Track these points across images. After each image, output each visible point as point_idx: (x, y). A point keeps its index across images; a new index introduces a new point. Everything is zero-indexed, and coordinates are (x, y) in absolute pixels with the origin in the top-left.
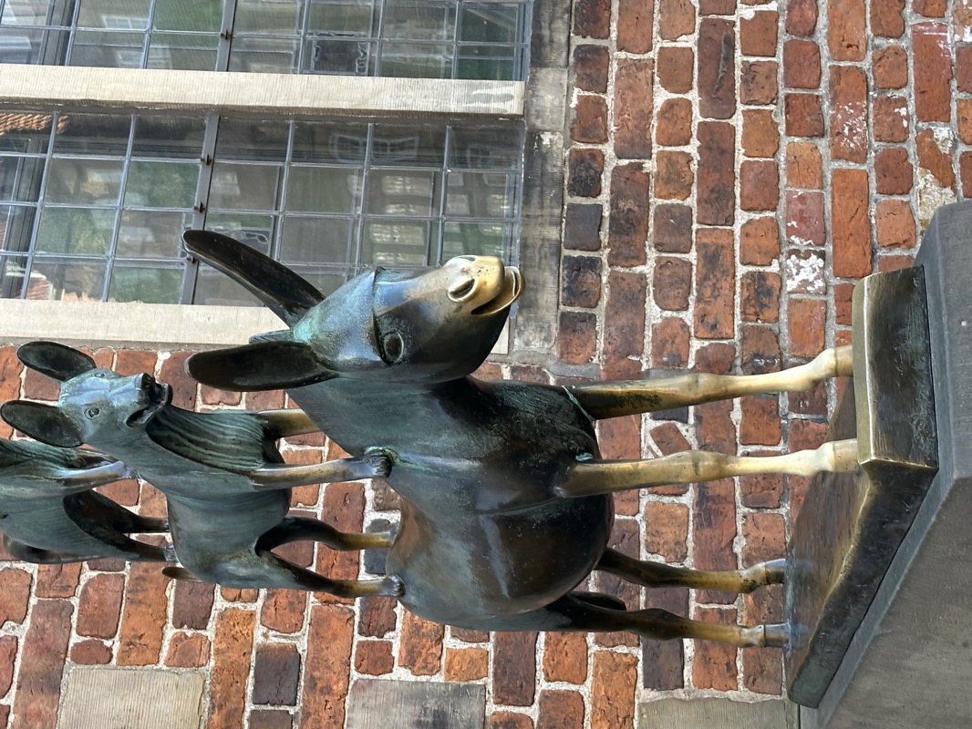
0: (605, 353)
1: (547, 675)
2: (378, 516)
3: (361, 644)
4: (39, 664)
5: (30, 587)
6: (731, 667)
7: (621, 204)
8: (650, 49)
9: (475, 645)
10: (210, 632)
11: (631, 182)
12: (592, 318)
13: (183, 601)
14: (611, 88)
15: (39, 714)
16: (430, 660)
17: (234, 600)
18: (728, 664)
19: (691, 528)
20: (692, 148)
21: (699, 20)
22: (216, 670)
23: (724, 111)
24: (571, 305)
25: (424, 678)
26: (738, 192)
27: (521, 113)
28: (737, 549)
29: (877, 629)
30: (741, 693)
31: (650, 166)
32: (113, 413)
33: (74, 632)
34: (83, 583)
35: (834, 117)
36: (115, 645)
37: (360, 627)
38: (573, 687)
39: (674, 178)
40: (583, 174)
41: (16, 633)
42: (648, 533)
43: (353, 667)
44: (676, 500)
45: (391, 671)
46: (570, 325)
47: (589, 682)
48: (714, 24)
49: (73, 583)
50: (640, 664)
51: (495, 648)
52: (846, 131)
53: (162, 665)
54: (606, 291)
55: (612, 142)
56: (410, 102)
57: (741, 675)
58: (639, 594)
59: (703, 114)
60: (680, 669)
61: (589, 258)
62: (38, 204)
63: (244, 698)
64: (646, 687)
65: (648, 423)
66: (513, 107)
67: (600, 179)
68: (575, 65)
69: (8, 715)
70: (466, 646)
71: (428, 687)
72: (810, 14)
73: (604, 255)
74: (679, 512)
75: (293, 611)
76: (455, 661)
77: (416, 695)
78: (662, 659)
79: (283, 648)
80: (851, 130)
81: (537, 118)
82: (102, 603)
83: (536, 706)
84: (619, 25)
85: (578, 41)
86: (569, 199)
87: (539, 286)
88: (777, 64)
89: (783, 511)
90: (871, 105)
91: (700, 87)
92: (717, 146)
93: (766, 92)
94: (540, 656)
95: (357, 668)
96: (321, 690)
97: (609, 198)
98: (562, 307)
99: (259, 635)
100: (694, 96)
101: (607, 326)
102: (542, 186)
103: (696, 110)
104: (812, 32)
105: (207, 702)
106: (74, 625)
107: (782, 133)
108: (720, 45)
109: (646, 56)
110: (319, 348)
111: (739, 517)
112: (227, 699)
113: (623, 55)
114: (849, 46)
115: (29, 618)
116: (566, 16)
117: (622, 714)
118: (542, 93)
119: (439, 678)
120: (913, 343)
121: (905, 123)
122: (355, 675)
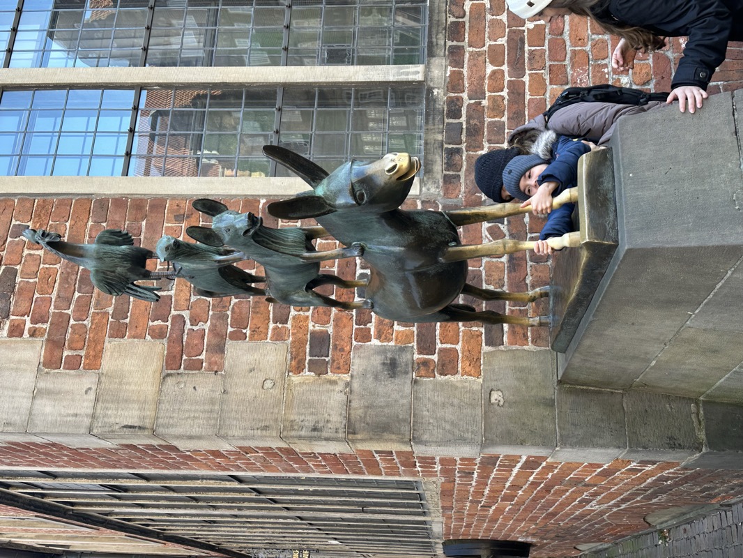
0: (464, 193)
1: (441, 341)
2: (362, 271)
3: (356, 329)
4: (214, 341)
5: (209, 307)
6: (525, 336)
7: (471, 122)
8: (484, 45)
9: (408, 328)
10: (289, 325)
11: (476, 110)
12: (459, 176)
13: (276, 311)
14: (465, 66)
15: (216, 363)
16: (388, 335)
17: (299, 311)
18: (524, 334)
19: (506, 272)
20: (505, 93)
21: (507, 30)
22: (293, 342)
23: (519, 74)
24: (448, 171)
25: (385, 344)
26: (526, 113)
27: (423, 80)
28: (528, 281)
29: (591, 318)
30: (530, 347)
31: (485, 103)
32: (236, 230)
33: (229, 326)
34: (232, 304)
35: (572, 75)
36: (248, 332)
37: (356, 322)
38: (453, 346)
39: (496, 108)
40: (453, 108)
41: (204, 327)
42: (486, 275)
43: (353, 339)
44: (499, 260)
45: (370, 341)
46: (448, 180)
47: (460, 343)
48: (514, 32)
49: (228, 304)
50: (483, 335)
51: (417, 329)
52: (578, 81)
53: (268, 340)
54: (465, 163)
55: (466, 92)
56: (371, 77)
57: (530, 339)
58: (482, 303)
59: (510, 76)
60: (501, 337)
61: (456, 148)
62: (203, 133)
63: (305, 354)
64: (486, 345)
65: (486, 225)
66: (420, 77)
67: (461, 110)
68: (449, 55)
69: (202, 363)
70: (404, 329)
71: (387, 347)
72: (560, 25)
73: (464, 146)
74: (500, 265)
75: (325, 315)
76: (399, 336)
77: (382, 351)
78: (493, 332)
79: (322, 332)
80: (581, 80)
81: (431, 81)
82: (241, 313)
83: (436, 355)
84: (469, 34)
85: (449, 43)
86: (447, 121)
87: (433, 162)
88: (545, 50)
89: (549, 263)
90: (591, 68)
91: (508, 63)
92: (517, 91)
93: (540, 64)
94: (438, 333)
95: (355, 340)
96: (340, 350)
97: (465, 119)
98: (444, 172)
99: (311, 328)
100: (505, 68)
101: (466, 180)
102: (434, 115)
103: (506, 74)
104: (562, 34)
105: (289, 356)
106: (229, 323)
107: (548, 84)
108: (517, 42)
109: (482, 49)
110: (327, 198)
111: (528, 267)
112: (298, 355)
113: (471, 49)
114: (580, 39)
115: (209, 320)
116: (444, 31)
117: (475, 358)
118: (433, 70)
119: (392, 343)
120: (607, 185)
121: (607, 76)
122: (354, 343)
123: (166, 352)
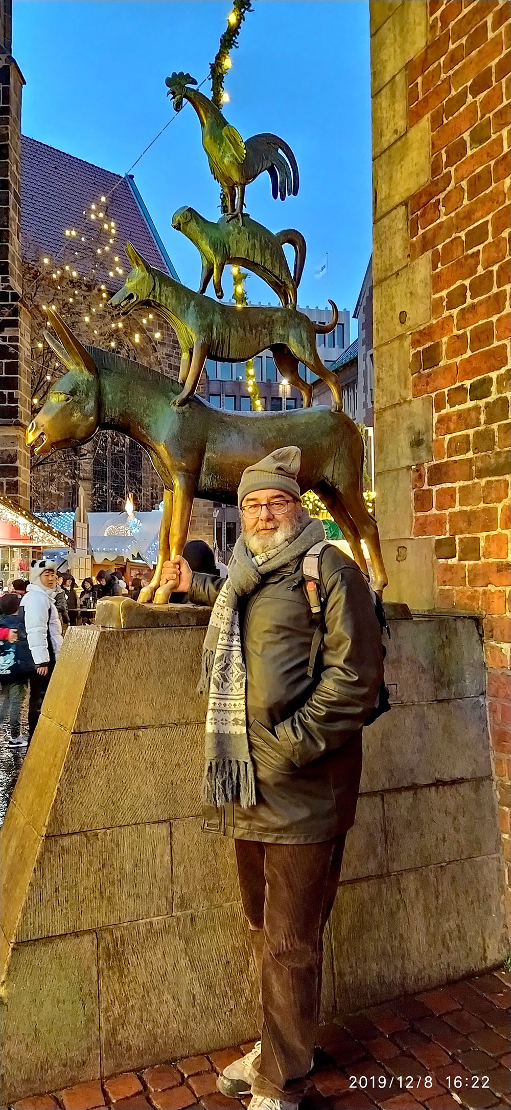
2: (495, 380)
3: (444, 392)
9: (446, 451)
10: (446, 313)
13: (455, 292)
15: (415, 251)
16: (440, 430)
17: (457, 318)
19: (497, 560)
22: (432, 325)
25: (434, 430)
28: (489, 587)
30: (437, 589)
33: (443, 244)
34: (459, 234)
36: (440, 268)
37: (450, 389)
38: (434, 504)
41: (442, 216)
42: (493, 536)
47: (437, 512)
50: (443, 537)
53: (433, 297)
57: (443, 587)
60: (443, 557)
63: (424, 344)
64: (436, 541)
69: (415, 236)
70: (446, 447)
71: (431, 432)
75: (453, 351)
76: (440, 442)
77: (428, 427)
78: (445, 548)
82: (452, 250)
83: (428, 487)
94: (444, 485)
95: (436, 395)
96: (427, 380)
99: (445, 339)
105: (422, 328)
106: (445, 243)
115: (447, 218)
119: (434, 436)
122: (433, 395)
123: (422, 188)
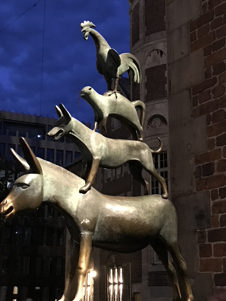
3: (217, 190)
4: (205, 108)
10: (216, 148)
13: (222, 137)
15: (196, 113)
22: (208, 153)
33: (213, 112)
36: (211, 124)
41: (212, 97)
53: (207, 138)
63: (203, 163)
70: (219, 220)
71: (209, 211)
77: (207, 208)
82: (219, 116)
99: (216, 161)
115: (214, 99)
122: (210, 190)
123: (199, 83)
